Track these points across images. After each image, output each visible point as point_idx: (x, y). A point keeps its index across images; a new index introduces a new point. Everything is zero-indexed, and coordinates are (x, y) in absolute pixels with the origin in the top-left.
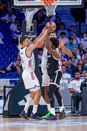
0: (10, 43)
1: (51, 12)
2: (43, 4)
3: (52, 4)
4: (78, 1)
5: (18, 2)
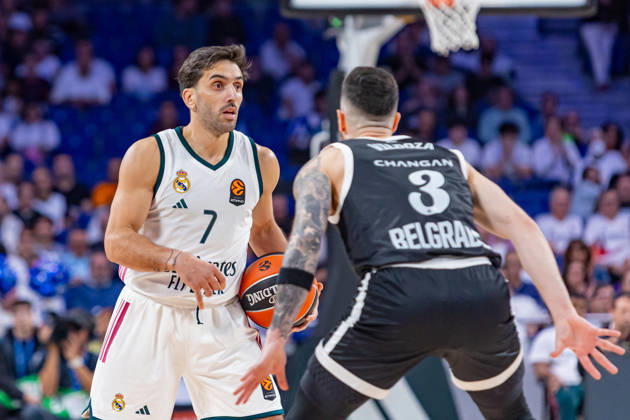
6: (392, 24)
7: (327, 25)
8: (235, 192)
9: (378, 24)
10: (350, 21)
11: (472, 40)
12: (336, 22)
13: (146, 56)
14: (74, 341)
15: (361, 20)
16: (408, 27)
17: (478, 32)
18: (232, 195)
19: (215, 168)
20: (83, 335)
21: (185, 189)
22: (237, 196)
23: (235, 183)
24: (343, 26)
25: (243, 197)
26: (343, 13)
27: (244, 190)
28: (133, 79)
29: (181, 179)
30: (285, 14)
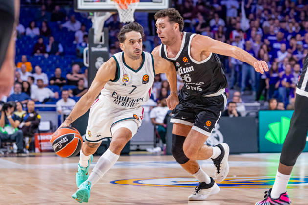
0: (73, 58)
1: (127, 17)
2: (117, 7)
3: (129, 7)
4: (163, 4)
5: (83, 4)
6: (108, 14)
7: (89, 15)
8: (144, 79)
9: (104, 15)
10: (95, 13)
11: (132, 20)
12: (91, 14)
13: (33, 24)
14: (10, 111)
15: (99, 13)
16: (113, 15)
17: (134, 16)
18: (143, 81)
19: (136, 72)
20: (12, 109)
21: (127, 81)
22: (145, 80)
23: (145, 77)
24: (93, 15)
25: (148, 81)
26: (93, 11)
27: (148, 78)
28: (29, 32)
29: (125, 77)
30: (76, 11)
